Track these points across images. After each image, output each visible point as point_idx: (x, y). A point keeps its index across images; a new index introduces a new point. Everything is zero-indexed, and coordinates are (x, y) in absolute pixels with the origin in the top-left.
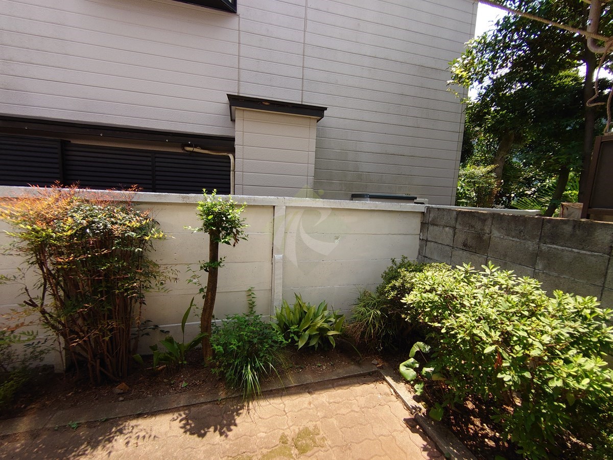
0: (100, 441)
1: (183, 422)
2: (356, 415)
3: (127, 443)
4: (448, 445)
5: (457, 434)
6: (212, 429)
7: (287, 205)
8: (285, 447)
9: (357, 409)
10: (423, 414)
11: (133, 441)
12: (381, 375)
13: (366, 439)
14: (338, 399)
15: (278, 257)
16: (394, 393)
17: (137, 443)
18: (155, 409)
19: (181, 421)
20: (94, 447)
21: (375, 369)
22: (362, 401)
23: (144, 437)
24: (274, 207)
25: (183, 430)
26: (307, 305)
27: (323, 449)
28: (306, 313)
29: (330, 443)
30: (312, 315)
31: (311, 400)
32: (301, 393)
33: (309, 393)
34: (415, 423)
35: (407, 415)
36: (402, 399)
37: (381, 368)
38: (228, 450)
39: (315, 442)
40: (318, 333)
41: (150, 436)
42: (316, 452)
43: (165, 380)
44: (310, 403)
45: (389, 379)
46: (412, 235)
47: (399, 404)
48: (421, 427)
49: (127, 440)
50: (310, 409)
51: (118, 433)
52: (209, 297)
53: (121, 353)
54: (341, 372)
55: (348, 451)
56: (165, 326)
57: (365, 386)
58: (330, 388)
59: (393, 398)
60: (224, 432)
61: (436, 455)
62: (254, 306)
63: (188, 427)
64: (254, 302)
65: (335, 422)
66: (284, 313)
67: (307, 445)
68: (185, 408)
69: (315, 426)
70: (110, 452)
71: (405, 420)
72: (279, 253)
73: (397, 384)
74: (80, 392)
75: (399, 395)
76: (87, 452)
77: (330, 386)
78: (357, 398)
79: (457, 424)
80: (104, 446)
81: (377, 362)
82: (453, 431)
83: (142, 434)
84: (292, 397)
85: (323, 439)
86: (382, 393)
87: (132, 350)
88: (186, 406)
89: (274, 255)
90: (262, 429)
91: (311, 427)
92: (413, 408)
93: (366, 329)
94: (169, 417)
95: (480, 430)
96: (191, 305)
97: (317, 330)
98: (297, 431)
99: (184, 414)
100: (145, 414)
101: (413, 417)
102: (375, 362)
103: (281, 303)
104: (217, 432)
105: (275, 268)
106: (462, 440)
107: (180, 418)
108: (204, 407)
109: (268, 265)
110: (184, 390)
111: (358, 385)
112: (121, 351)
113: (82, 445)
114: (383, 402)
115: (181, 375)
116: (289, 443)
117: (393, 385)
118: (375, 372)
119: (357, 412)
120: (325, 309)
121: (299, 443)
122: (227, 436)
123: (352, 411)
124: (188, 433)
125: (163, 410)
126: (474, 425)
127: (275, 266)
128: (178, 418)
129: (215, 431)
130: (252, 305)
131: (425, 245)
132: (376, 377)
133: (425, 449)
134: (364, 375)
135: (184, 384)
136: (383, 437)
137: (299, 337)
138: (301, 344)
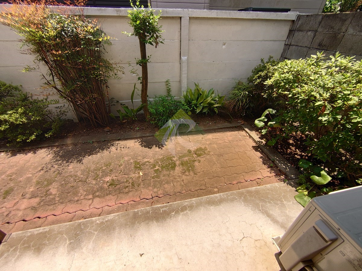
0: (104, 148)
1: (140, 143)
2: (227, 144)
3: (117, 149)
4: (274, 156)
5: (280, 153)
6: (154, 146)
7: (190, 16)
8: (190, 154)
9: (227, 141)
10: (263, 144)
11: (119, 149)
12: (242, 127)
13: (231, 153)
14: (217, 137)
15: (184, 58)
16: (248, 136)
17: (121, 149)
18: (126, 137)
19: (139, 142)
20: (103, 149)
21: (239, 125)
22: (230, 138)
23: (124, 147)
24: (181, 18)
25: (141, 146)
26: (202, 90)
27: (209, 155)
28: (201, 94)
29: (212, 153)
30: (204, 96)
31: (203, 137)
32: (198, 134)
33: (202, 134)
34: (258, 148)
35: (254, 145)
36: (252, 138)
37: (243, 124)
38: (163, 153)
39: (205, 153)
40: (208, 105)
41: (126, 147)
42: (205, 156)
43: (128, 127)
44: (203, 138)
45: (246, 129)
46: (280, 41)
47: (251, 140)
48: (261, 149)
49: (116, 148)
50: (202, 140)
51: (111, 146)
52: (144, 83)
53: (103, 113)
54: (220, 126)
55: (222, 157)
56: (122, 101)
57: (233, 132)
58: (213, 132)
59: (248, 138)
60: (160, 147)
61: (267, 160)
62: (170, 91)
63: (143, 145)
64: (170, 89)
65: (215, 146)
66: (188, 94)
67: (201, 154)
68: (140, 138)
69: (205, 147)
70: (110, 152)
71: (252, 146)
72: (184, 56)
73: (251, 132)
74: (89, 130)
75: (251, 136)
76: (100, 151)
77: (213, 131)
78: (228, 137)
79: (281, 149)
80: (107, 150)
81: (241, 122)
82: (278, 151)
83: (122, 146)
84: (193, 135)
85: (209, 152)
86: (242, 135)
87: (108, 112)
88: (140, 137)
89: (181, 57)
90: (179, 147)
91: (203, 147)
92: (258, 141)
93: (237, 104)
94: (133, 141)
95: (294, 152)
96: (134, 88)
97: (207, 104)
98: (196, 148)
99: (140, 140)
100: (122, 139)
101: (257, 145)
102: (240, 121)
103: (186, 89)
104: (157, 147)
105: (182, 66)
106: (282, 155)
107: (138, 141)
108: (149, 138)
109: (177, 64)
110: (138, 131)
111: (229, 132)
112: (103, 112)
113: (97, 149)
114: (242, 139)
115: (135, 125)
116: (192, 152)
117: (249, 132)
118: (239, 126)
119: (227, 143)
120: (213, 93)
121: (197, 153)
122: (162, 149)
123: (225, 142)
124: (143, 147)
125: (130, 138)
126: (291, 149)
127: (182, 65)
128: (137, 141)
129: (156, 147)
130: (169, 91)
131: (287, 49)
132: (240, 128)
133: (261, 158)
134: (232, 127)
135: (137, 128)
136: (240, 153)
137: (197, 107)
138: (198, 111)
